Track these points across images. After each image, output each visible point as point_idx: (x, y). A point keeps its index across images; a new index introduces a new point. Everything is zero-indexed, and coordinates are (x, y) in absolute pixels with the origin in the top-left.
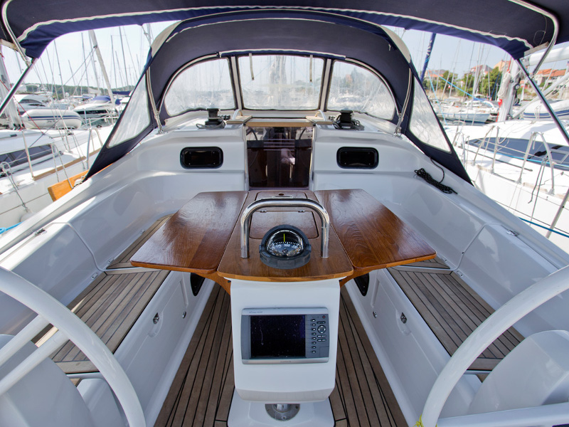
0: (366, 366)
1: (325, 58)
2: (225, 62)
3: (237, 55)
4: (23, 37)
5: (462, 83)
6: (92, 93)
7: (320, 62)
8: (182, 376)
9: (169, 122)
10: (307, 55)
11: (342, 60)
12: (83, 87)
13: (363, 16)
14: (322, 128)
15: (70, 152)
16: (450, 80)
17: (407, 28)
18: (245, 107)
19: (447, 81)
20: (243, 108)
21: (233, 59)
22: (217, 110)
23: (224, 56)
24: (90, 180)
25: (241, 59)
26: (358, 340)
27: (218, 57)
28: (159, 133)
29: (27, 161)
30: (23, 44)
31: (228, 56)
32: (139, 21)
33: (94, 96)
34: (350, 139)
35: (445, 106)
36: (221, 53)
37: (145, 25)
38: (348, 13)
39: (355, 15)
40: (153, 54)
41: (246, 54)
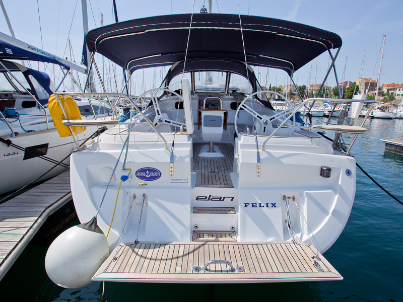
1: (227, 72)
3: (194, 72)
10: (221, 71)
14: (226, 95)
27: (188, 72)
31: (191, 72)
41: (198, 71)
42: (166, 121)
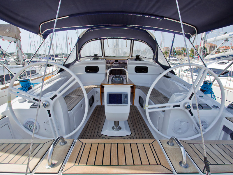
0: (142, 124)
1: (131, 40)
2: (100, 41)
3: (103, 39)
4: (43, 33)
5: (190, 52)
6: (43, 56)
7: (130, 41)
8: (88, 125)
9: (81, 59)
10: (126, 39)
11: (136, 40)
12: (39, 54)
13: (141, 27)
14: (130, 60)
15: (41, 73)
16: (185, 51)
17: (155, 30)
18: (105, 55)
19: (184, 51)
20: (105, 56)
21: (102, 40)
22: (97, 55)
23: (99, 39)
24: (59, 73)
25: (104, 40)
26: (140, 119)
27: (97, 40)
28: (79, 62)
29: (30, 75)
30: (43, 35)
31: (101, 39)
32: (75, 29)
33: (44, 57)
34: (139, 64)
35: (184, 61)
36: (98, 38)
37: (77, 30)
38: (137, 27)
39: (139, 27)
40: (80, 38)
41: (106, 39)
42: (52, 99)
